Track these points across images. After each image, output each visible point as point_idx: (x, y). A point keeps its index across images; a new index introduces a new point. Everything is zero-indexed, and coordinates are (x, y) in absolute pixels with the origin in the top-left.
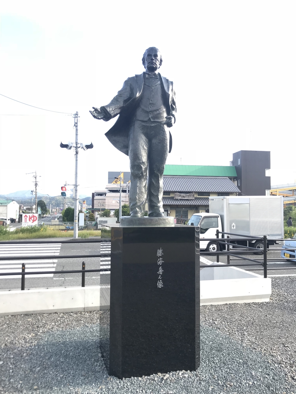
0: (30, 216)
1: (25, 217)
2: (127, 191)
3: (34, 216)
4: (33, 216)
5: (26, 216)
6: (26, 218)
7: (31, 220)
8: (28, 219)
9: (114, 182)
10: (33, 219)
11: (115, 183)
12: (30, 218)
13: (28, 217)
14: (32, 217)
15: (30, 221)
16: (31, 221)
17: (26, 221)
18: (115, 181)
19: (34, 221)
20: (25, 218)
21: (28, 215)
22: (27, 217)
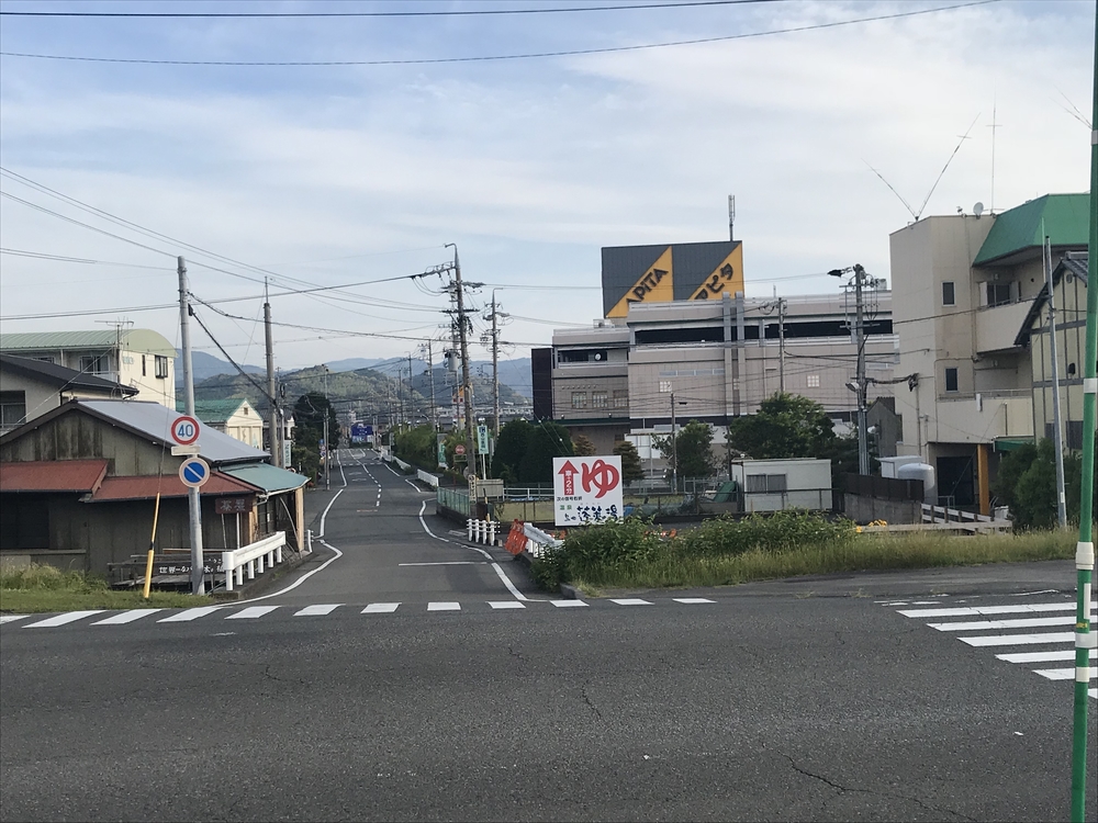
0: (584, 466)
1: (562, 471)
2: (728, 334)
3: (604, 468)
4: (598, 465)
5: (568, 466)
6: (572, 477)
7: (591, 483)
8: (578, 478)
9: (630, 295)
10: (599, 478)
11: (634, 297)
12: (588, 478)
13: (580, 470)
14: (595, 471)
15: (587, 489)
16: (595, 490)
17: (569, 490)
18: (635, 292)
19: (605, 488)
20: (566, 477)
21: (577, 462)
22: (575, 471)
